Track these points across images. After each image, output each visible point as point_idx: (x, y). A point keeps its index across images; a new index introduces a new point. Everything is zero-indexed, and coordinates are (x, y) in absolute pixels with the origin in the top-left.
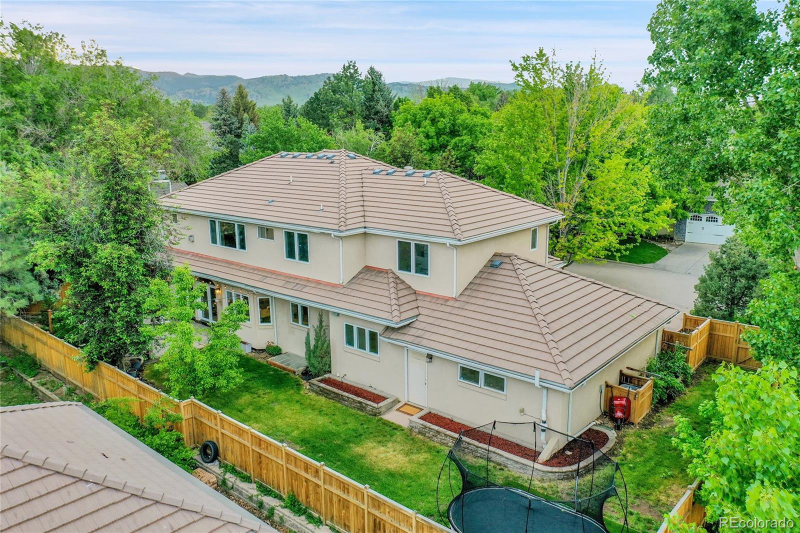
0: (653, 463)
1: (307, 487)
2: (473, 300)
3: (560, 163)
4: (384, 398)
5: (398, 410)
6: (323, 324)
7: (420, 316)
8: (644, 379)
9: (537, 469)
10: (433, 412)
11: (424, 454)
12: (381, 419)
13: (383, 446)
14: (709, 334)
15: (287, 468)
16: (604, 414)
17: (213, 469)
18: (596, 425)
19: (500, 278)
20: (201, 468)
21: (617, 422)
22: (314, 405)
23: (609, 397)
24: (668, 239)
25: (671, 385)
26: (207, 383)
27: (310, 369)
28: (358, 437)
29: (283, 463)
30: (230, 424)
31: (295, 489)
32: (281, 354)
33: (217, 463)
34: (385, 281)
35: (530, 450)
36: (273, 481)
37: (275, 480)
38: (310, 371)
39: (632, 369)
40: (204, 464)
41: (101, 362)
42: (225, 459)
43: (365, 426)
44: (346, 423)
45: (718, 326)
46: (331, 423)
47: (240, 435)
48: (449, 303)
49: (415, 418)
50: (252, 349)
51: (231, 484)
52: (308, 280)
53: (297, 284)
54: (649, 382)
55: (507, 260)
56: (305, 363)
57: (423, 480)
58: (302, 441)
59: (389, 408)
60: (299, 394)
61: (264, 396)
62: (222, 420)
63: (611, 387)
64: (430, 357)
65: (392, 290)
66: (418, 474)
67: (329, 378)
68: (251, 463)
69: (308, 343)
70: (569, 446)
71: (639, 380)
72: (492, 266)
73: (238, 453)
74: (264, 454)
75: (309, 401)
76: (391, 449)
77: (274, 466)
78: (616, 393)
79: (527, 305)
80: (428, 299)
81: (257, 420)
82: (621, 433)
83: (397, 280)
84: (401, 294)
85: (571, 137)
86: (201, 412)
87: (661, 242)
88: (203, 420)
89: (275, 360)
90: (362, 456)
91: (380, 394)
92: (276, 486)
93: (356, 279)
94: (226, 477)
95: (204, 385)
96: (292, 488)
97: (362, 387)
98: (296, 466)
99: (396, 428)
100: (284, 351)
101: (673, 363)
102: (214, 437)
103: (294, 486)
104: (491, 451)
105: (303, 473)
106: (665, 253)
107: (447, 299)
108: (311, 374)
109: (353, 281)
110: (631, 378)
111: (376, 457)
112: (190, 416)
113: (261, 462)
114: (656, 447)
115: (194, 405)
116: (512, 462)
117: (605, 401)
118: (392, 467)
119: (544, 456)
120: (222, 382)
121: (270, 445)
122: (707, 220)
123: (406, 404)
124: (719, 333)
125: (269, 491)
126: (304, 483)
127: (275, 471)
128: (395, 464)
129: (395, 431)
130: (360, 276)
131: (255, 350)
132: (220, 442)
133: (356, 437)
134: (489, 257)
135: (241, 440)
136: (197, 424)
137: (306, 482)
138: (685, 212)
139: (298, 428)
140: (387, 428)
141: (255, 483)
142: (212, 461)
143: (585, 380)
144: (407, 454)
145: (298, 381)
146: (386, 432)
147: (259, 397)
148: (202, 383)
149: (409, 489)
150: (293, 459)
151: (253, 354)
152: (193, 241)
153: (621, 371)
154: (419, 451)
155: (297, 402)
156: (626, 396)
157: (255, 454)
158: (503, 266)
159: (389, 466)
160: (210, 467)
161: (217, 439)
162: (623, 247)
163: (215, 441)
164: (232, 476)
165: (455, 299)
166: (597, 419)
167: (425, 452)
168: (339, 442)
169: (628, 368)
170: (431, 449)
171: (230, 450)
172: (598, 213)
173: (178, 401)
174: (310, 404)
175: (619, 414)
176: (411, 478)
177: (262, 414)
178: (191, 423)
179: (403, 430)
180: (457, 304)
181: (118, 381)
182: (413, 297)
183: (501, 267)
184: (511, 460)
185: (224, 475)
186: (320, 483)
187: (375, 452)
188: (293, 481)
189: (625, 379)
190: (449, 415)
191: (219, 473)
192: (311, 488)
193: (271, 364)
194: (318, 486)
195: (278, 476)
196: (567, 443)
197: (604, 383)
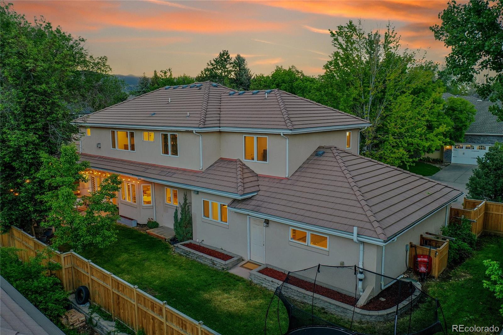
0: (455, 309)
1: (154, 323)
2: (302, 179)
3: (365, 100)
4: (231, 257)
5: (242, 266)
6: (187, 202)
7: (260, 192)
8: (441, 242)
9: (356, 312)
10: (269, 267)
11: (260, 300)
12: (228, 273)
13: (227, 293)
14: (485, 213)
15: (138, 308)
16: (409, 270)
17: (84, 310)
18: (403, 278)
19: (324, 163)
20: (75, 309)
21: (421, 276)
22: (176, 262)
23: (413, 256)
24: (439, 161)
25: (462, 248)
26: (86, 240)
27: (177, 236)
28: (207, 286)
29: (135, 303)
30: (97, 270)
31: (144, 326)
32: (158, 227)
33: (88, 305)
34: (234, 167)
35: (349, 297)
36: (128, 319)
37: (130, 318)
38: (177, 238)
39: (430, 234)
40: (77, 305)
41: (12, 226)
42: (94, 301)
43: (214, 278)
44: (199, 276)
45: (492, 206)
46: (187, 275)
47: (104, 280)
48: (283, 182)
49: (254, 272)
50: (138, 224)
51: (96, 322)
52: (177, 169)
53: (169, 172)
54: (445, 244)
55: (329, 150)
56: (174, 233)
57: (258, 321)
58: (161, 288)
59: (235, 265)
60: (167, 254)
61: (138, 255)
62: (91, 268)
63: (415, 247)
64: (267, 222)
65: (239, 173)
66: (254, 316)
67: (191, 243)
68: (112, 303)
69: (176, 217)
70: (383, 293)
71: (437, 242)
72: (317, 155)
73: (103, 296)
74: (121, 295)
75: (173, 259)
76: (233, 296)
77: (129, 307)
78: (419, 252)
79: (345, 180)
80: (267, 180)
81: (128, 273)
82: (425, 284)
83: (243, 166)
84: (245, 176)
85: (373, 81)
86: (77, 262)
87: (435, 163)
88: (80, 270)
89: (152, 231)
90: (209, 301)
91: (228, 254)
92: (130, 323)
93: (213, 167)
94: (93, 316)
95: (83, 241)
96: (142, 324)
97: (215, 249)
98: (145, 306)
99: (239, 279)
100: (160, 225)
101: (461, 231)
102: (87, 283)
103: (144, 323)
104: (316, 298)
105: (150, 312)
106: (438, 170)
107: (281, 179)
108: (178, 240)
109: (210, 168)
110: (430, 240)
111: (220, 302)
112: (69, 266)
113: (119, 303)
114: (456, 296)
115: (73, 256)
116: (334, 306)
117: (409, 259)
118: (233, 309)
119: (362, 302)
120: (99, 239)
121: (126, 287)
122: (466, 148)
123: (248, 262)
124: (493, 212)
125: (125, 328)
126: (151, 320)
127: (129, 310)
128: (235, 308)
129: (238, 282)
130: (215, 165)
131: (140, 225)
132: (90, 287)
133: (206, 286)
134: (315, 149)
135: (105, 284)
136: (75, 272)
137: (152, 319)
138: (452, 141)
139: (160, 279)
140: (232, 280)
141: (115, 321)
142: (84, 303)
143: (396, 236)
144: (246, 300)
145: (167, 246)
146: (230, 282)
147: (134, 256)
148: (82, 239)
149: (245, 328)
150: (142, 299)
151: (138, 227)
152: (100, 148)
153: (421, 236)
154: (256, 297)
155: (164, 260)
156: (428, 254)
157: (115, 296)
158: (325, 155)
159: (230, 309)
160: (81, 308)
161: (89, 284)
162: (411, 160)
163: (87, 286)
164: (97, 315)
165: (287, 179)
166: (404, 274)
167: (261, 298)
168: (191, 290)
169: (427, 233)
170: (266, 296)
171: (98, 293)
172: (393, 135)
173: (59, 253)
174: (173, 262)
175: (423, 269)
176: (247, 319)
177: (134, 268)
178: (70, 272)
179: (244, 281)
180: (289, 182)
181: (23, 241)
182: (256, 178)
183: (323, 155)
184: (333, 304)
185: (92, 314)
186: (163, 320)
187: (219, 298)
188: (143, 319)
189: (425, 241)
190: (282, 269)
191: (88, 312)
192: (156, 325)
193: (149, 234)
194: (162, 323)
195: (132, 314)
196: (380, 291)
197: (409, 244)
